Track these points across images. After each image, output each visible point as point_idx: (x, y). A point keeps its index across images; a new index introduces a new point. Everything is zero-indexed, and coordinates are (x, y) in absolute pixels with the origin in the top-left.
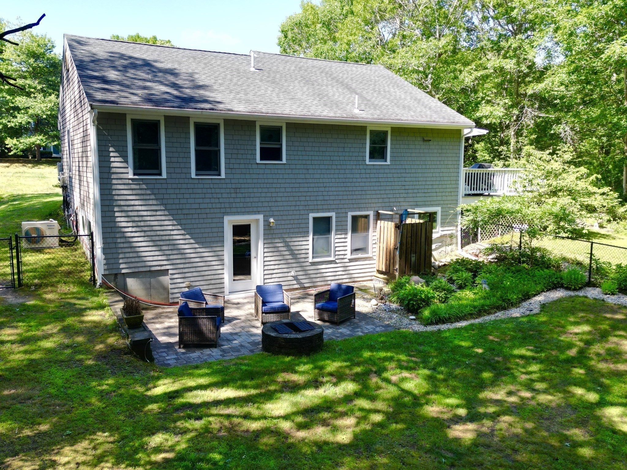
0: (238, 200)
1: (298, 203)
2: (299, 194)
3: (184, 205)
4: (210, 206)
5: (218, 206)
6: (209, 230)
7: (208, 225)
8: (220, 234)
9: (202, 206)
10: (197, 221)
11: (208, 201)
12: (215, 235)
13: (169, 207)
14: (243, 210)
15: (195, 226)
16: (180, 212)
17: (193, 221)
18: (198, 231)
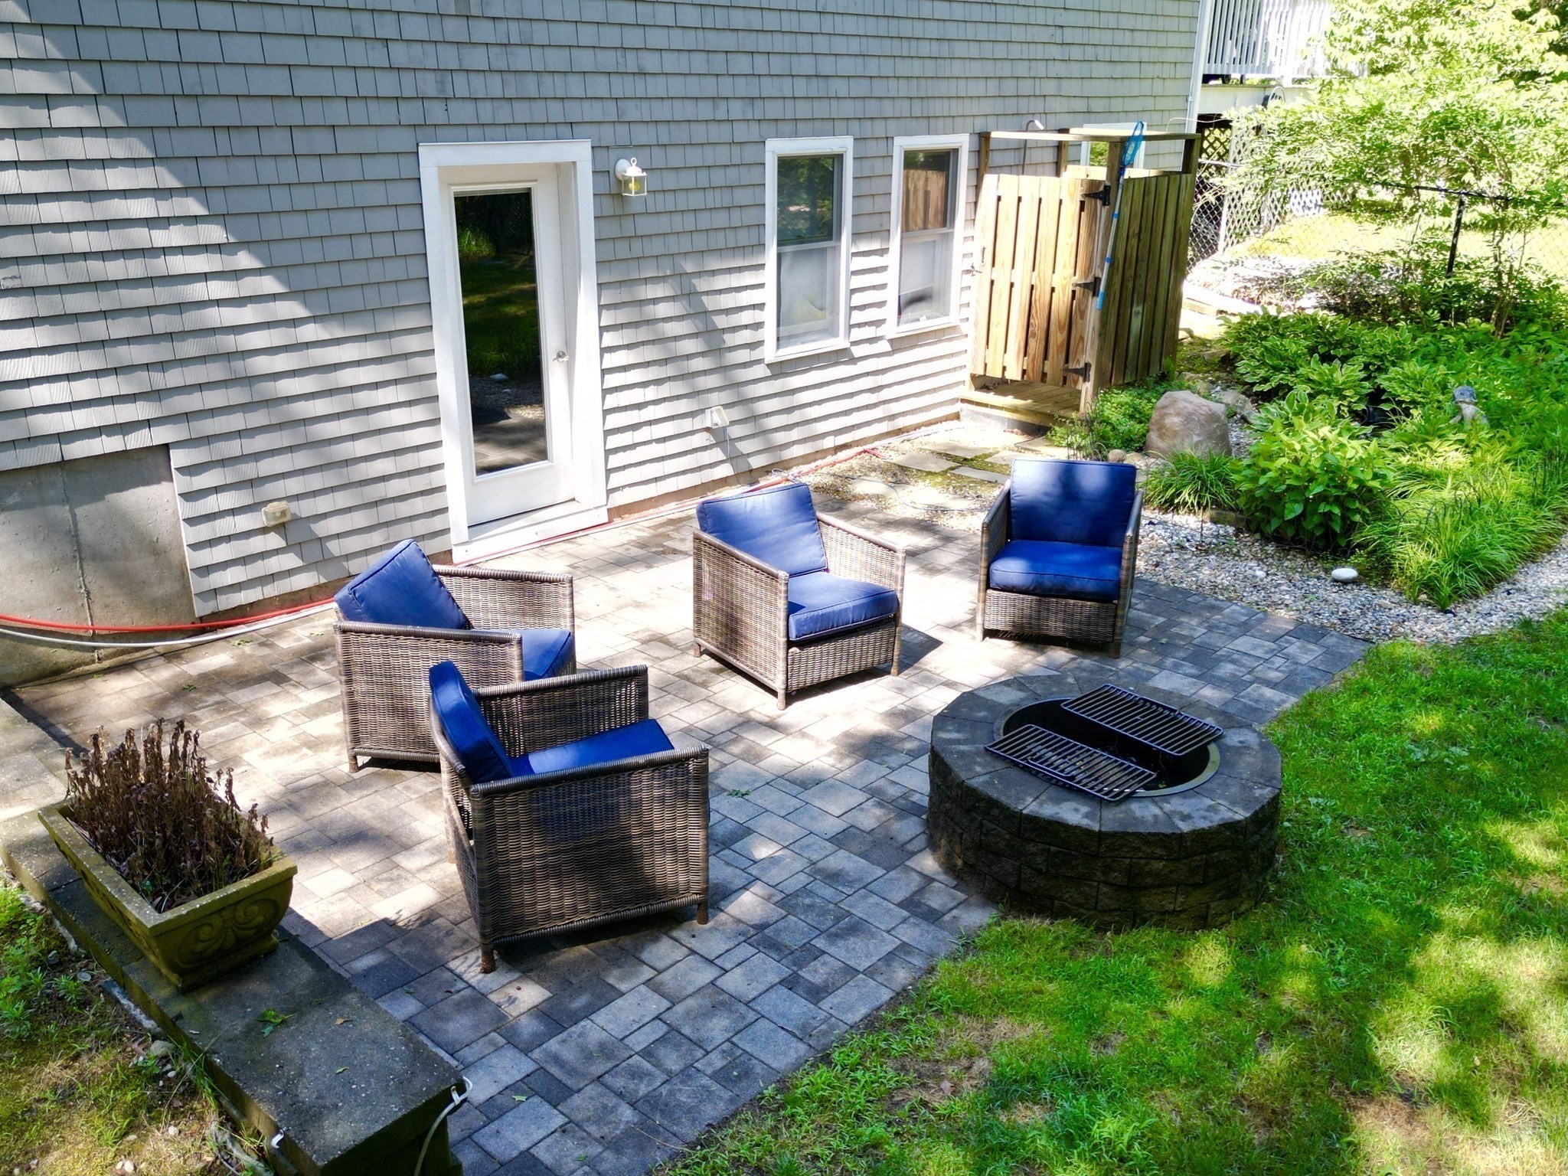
0: (477, 58)
1: (726, 87)
2: (729, 41)
3: (207, 73)
4: (345, 84)
5: (387, 85)
6: (352, 222)
7: (345, 195)
8: (406, 244)
9: (306, 83)
10: (287, 171)
11: (331, 53)
12: (384, 246)
13: (121, 79)
14: (504, 114)
15: (280, 199)
16: (187, 113)
17: (268, 171)
18: (295, 226)
